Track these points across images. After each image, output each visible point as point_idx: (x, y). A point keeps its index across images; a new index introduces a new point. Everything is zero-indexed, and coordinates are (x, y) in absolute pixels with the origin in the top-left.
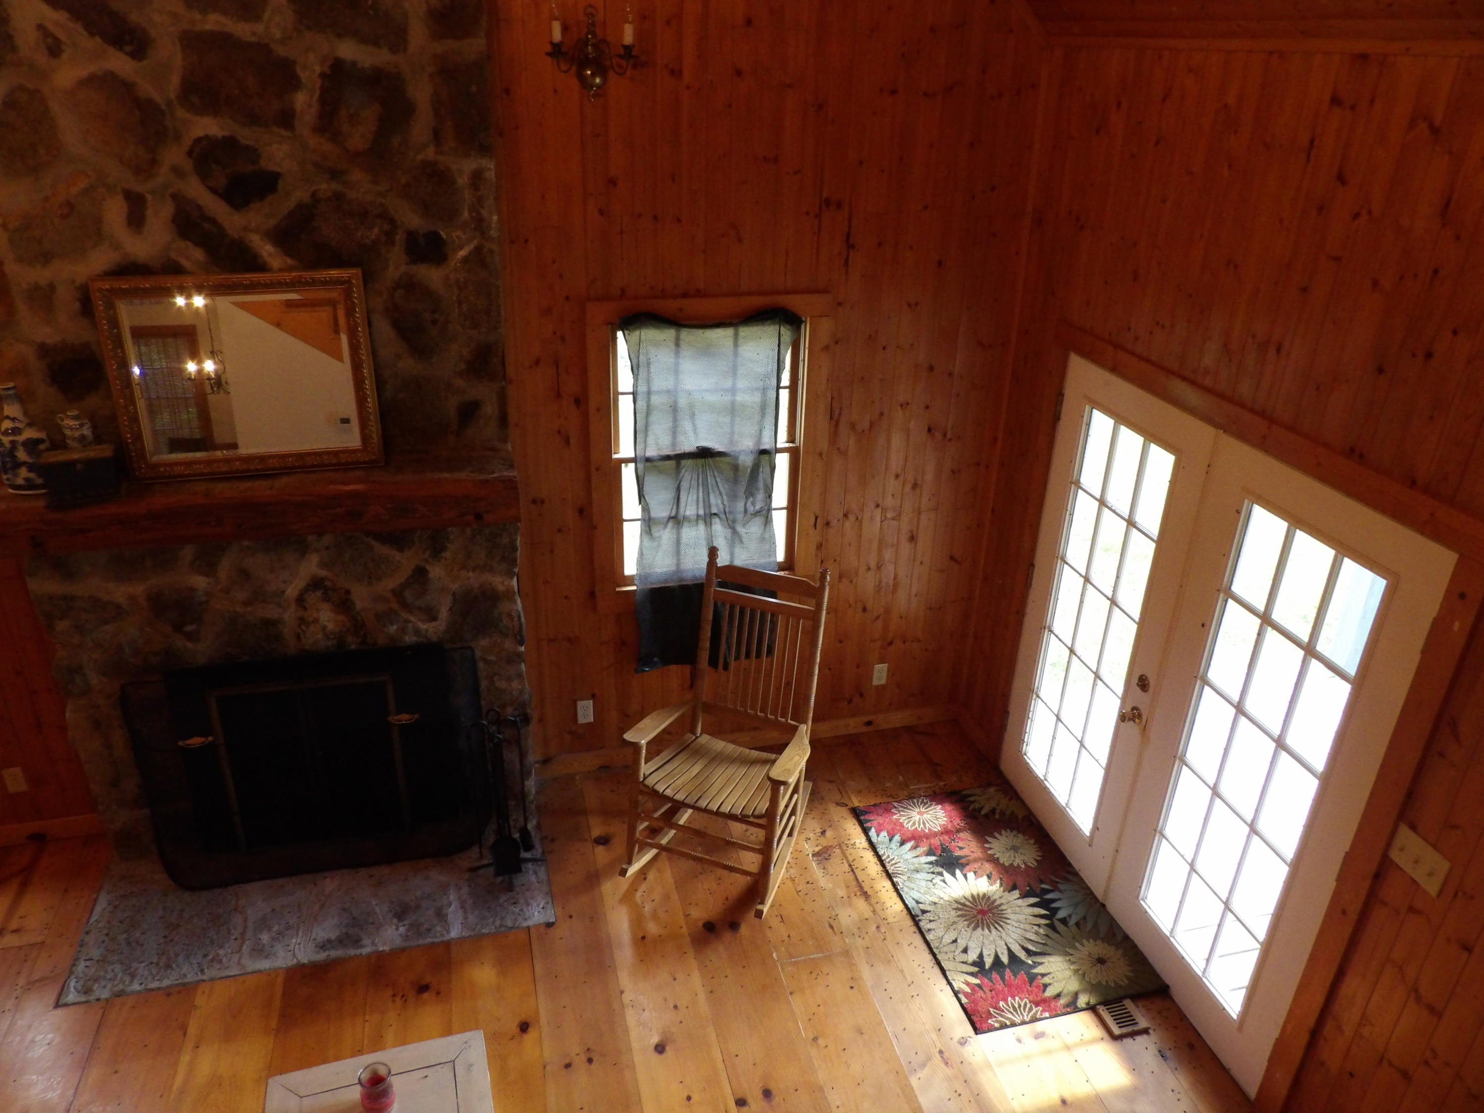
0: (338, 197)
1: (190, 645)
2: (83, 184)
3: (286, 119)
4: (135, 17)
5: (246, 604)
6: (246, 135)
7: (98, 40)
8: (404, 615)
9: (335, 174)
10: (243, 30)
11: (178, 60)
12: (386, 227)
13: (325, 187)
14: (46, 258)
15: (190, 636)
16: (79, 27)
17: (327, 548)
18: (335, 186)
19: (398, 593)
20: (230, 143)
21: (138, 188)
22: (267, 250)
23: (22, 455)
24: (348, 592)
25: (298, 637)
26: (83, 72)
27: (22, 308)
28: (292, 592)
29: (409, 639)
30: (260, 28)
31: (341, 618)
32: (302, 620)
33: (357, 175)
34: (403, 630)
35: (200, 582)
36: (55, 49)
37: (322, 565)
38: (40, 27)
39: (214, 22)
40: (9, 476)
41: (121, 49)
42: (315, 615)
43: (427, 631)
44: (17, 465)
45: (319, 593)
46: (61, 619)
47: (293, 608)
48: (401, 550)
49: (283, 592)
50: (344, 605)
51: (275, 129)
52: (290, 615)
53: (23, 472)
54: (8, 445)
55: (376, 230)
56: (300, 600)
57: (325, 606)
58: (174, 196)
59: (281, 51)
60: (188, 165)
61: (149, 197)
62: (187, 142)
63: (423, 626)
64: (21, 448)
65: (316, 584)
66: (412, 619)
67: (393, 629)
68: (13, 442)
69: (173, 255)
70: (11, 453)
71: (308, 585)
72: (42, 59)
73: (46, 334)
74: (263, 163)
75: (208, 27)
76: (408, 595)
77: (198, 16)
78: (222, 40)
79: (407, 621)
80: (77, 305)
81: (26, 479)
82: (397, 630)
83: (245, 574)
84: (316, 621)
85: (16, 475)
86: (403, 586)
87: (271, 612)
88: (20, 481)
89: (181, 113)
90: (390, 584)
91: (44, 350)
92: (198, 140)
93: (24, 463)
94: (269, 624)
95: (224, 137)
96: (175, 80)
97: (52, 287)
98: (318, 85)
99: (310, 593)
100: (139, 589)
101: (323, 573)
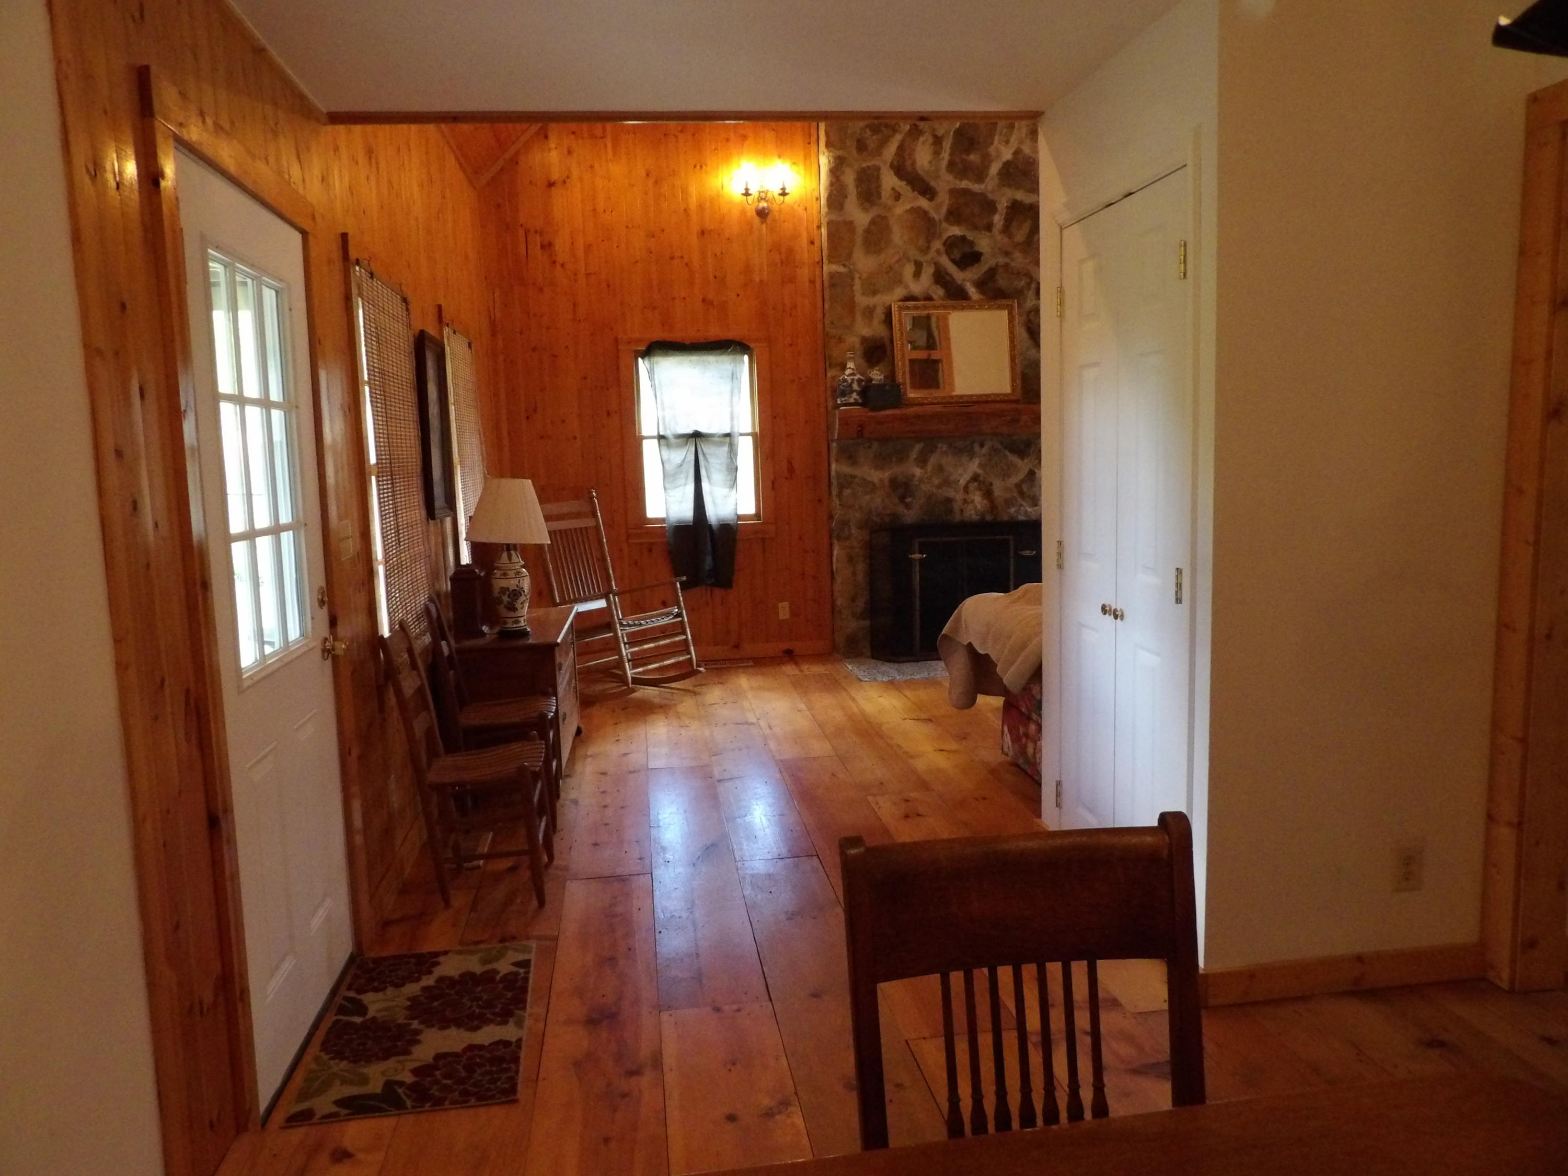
0: (1006, 266)
1: (905, 511)
2: (897, 257)
3: (989, 227)
4: (933, 183)
5: (939, 487)
6: (970, 236)
7: (916, 192)
8: (1020, 501)
9: (1007, 254)
10: (976, 187)
11: (947, 202)
12: (1028, 280)
13: (1002, 260)
14: (875, 293)
15: (908, 506)
16: (909, 188)
17: (984, 455)
18: (1007, 260)
19: (1018, 486)
20: (963, 239)
21: (921, 258)
22: (972, 291)
23: (855, 386)
24: (991, 484)
25: (962, 510)
26: (908, 207)
27: (859, 317)
28: (962, 482)
29: (1022, 518)
30: (983, 186)
31: (985, 502)
32: (965, 501)
33: (1017, 255)
34: (1018, 511)
35: (918, 472)
36: (897, 196)
37: (981, 465)
38: (893, 189)
39: (965, 184)
40: (846, 398)
41: (924, 197)
42: (972, 498)
43: (1031, 512)
44: (852, 392)
45: (976, 484)
46: (847, 488)
47: (962, 492)
48: (1023, 459)
49: (959, 481)
50: (988, 494)
51: (983, 232)
52: (959, 497)
53: (854, 395)
54: (850, 381)
55: (1023, 282)
56: (966, 489)
57: (978, 493)
58: (935, 264)
59: (990, 196)
60: (942, 249)
61: (925, 264)
62: (945, 237)
63: (1029, 510)
64: (856, 383)
65: (975, 478)
66: (1024, 503)
67: (1013, 510)
68: (853, 380)
69: (930, 293)
70: (850, 386)
71: (971, 479)
72: (890, 202)
73: (866, 332)
74: (976, 248)
75: (962, 186)
76: (1025, 487)
77: (958, 182)
78: (966, 192)
79: (1021, 505)
80: (883, 317)
81: (855, 399)
82: (1015, 512)
83: (940, 469)
84: (973, 501)
85: (851, 397)
86: (1022, 481)
87: (951, 493)
88: (852, 401)
89: (944, 225)
90: (1014, 480)
91: (864, 340)
92: (950, 237)
93: (856, 390)
94: (949, 501)
95: (961, 236)
96: (944, 210)
97: (875, 306)
98: (1005, 211)
99: (971, 484)
100: (886, 475)
101: (980, 471)
